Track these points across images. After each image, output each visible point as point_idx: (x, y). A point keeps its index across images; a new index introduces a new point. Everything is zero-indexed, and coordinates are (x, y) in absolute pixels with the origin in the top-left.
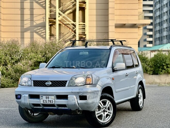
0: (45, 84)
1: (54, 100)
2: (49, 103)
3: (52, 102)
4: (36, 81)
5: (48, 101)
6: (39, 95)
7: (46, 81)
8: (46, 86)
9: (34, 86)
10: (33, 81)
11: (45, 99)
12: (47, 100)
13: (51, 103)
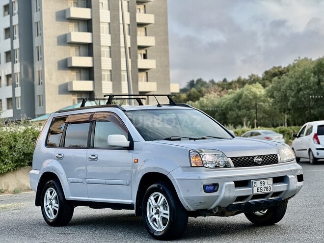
0: (253, 162)
1: (272, 187)
2: (266, 191)
3: (269, 189)
4: (236, 158)
5: (263, 189)
6: (250, 180)
7: (254, 157)
8: (256, 164)
9: (235, 166)
10: (230, 158)
11: (260, 187)
12: (263, 187)
13: (268, 191)
